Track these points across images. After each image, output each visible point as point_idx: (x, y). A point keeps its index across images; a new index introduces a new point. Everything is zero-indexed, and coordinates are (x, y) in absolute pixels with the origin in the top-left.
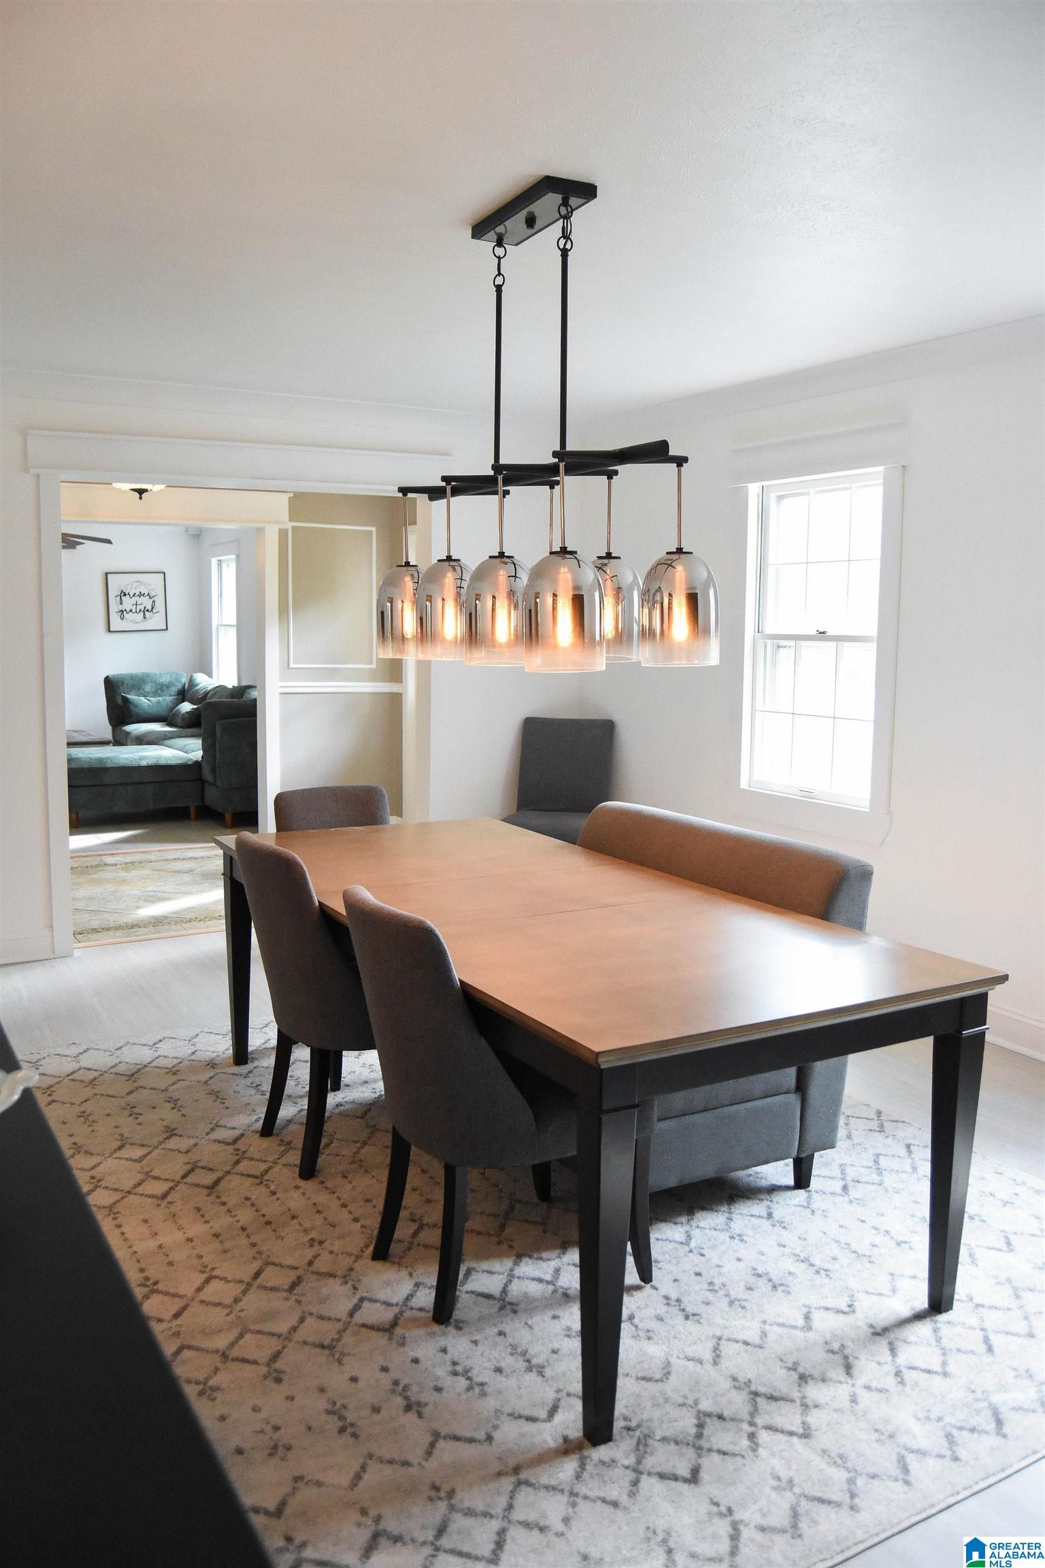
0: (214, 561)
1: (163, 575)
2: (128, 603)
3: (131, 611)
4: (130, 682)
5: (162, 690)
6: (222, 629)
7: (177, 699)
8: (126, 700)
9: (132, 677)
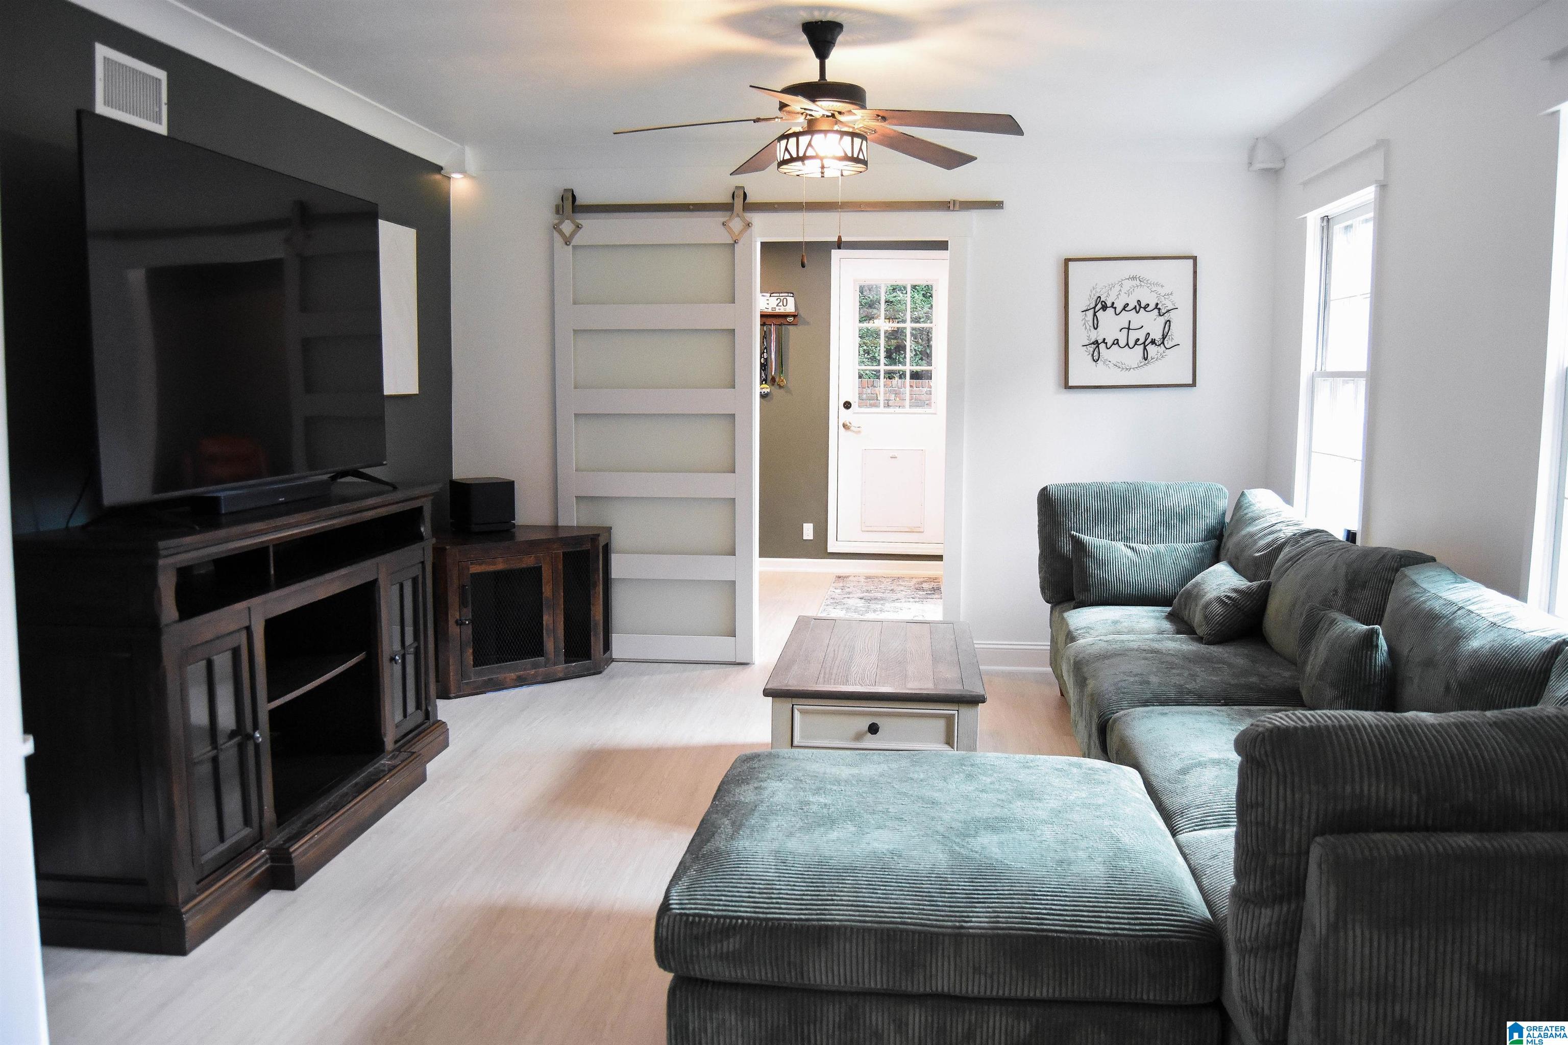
0: (1313, 219)
1: (1191, 261)
2: (1110, 325)
3: (1116, 342)
4: (1095, 505)
5: (1168, 526)
6: (1324, 388)
7: (1202, 549)
8: (1079, 545)
9: (1102, 493)
